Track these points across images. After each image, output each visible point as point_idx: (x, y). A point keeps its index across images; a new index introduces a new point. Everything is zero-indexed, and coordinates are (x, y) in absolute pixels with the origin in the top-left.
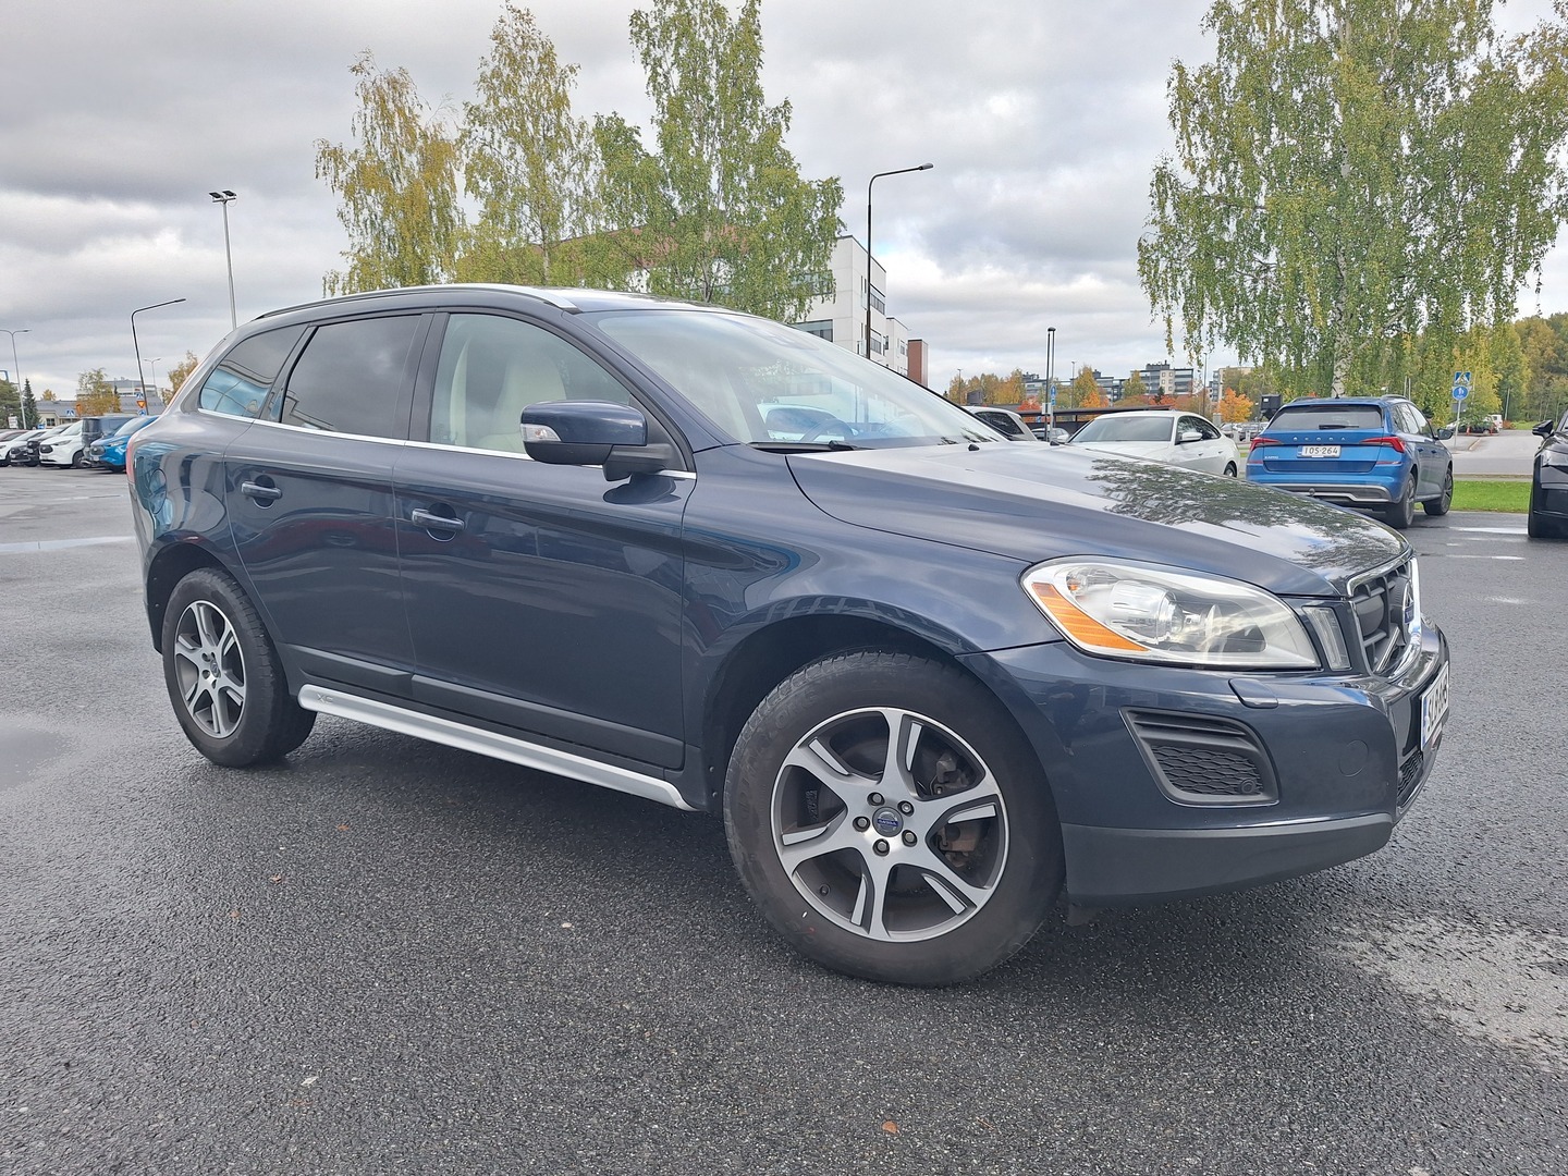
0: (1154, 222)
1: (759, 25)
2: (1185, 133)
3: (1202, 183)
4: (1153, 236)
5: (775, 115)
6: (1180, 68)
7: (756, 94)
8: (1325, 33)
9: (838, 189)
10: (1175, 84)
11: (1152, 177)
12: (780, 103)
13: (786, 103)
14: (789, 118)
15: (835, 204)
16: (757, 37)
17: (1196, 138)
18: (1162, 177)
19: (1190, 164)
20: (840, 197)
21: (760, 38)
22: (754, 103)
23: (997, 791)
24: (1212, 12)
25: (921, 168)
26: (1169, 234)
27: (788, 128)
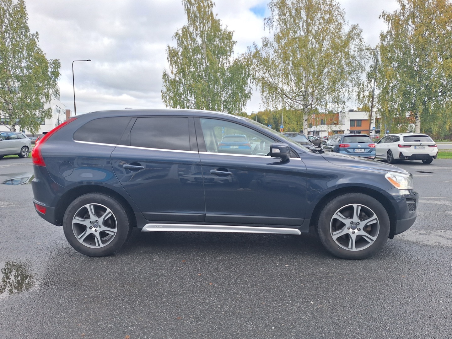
0: (165, 86)
1: (25, 6)
2: (171, 64)
3: (175, 77)
4: (165, 89)
5: (33, 36)
6: (169, 47)
7: (27, 29)
8: (200, 44)
9: (59, 63)
10: (168, 51)
11: (163, 74)
12: (35, 32)
13: (37, 33)
14: (38, 38)
15: (58, 67)
16: (25, 10)
17: (174, 66)
18: (165, 75)
19: (172, 72)
20: (60, 66)
21: (26, 10)
22: (26, 31)
23: (377, 217)
24: (175, 35)
25: (88, 61)
26: (168, 90)
27: (38, 41)
